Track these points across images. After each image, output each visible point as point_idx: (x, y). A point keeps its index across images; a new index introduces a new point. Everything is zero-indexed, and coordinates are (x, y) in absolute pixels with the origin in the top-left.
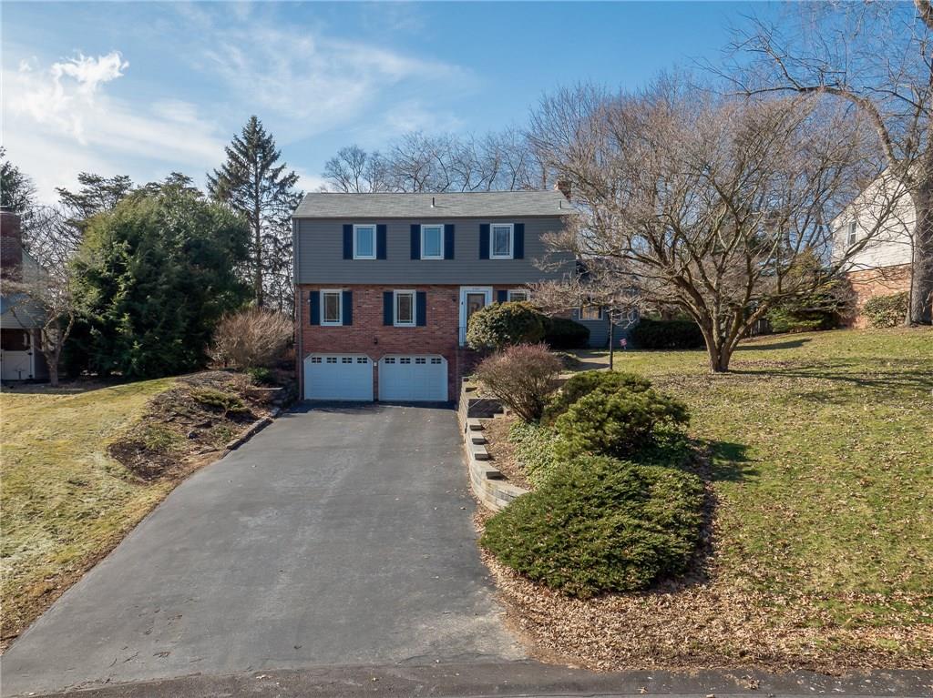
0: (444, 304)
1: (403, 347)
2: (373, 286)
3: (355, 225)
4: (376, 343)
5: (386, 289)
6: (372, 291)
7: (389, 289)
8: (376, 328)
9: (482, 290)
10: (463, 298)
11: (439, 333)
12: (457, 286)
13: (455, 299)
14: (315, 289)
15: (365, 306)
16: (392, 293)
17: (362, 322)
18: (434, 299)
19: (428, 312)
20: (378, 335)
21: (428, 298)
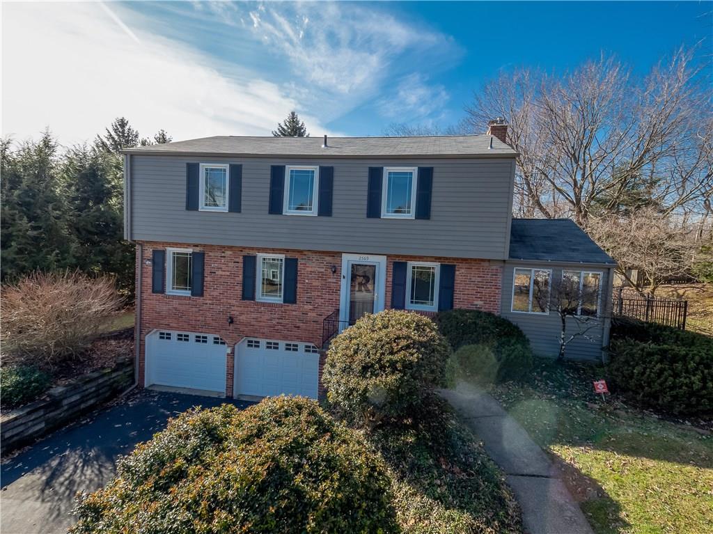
0: (321, 276)
1: (266, 330)
2: (230, 248)
3: (201, 165)
4: (232, 322)
5: (246, 253)
6: (228, 253)
7: (252, 253)
8: (234, 302)
9: (372, 260)
10: (345, 270)
11: (312, 315)
12: (339, 254)
13: (335, 270)
14: (160, 248)
15: (220, 273)
16: (255, 257)
17: (215, 293)
18: (310, 269)
19: (299, 285)
20: (235, 312)
21: (300, 267)
